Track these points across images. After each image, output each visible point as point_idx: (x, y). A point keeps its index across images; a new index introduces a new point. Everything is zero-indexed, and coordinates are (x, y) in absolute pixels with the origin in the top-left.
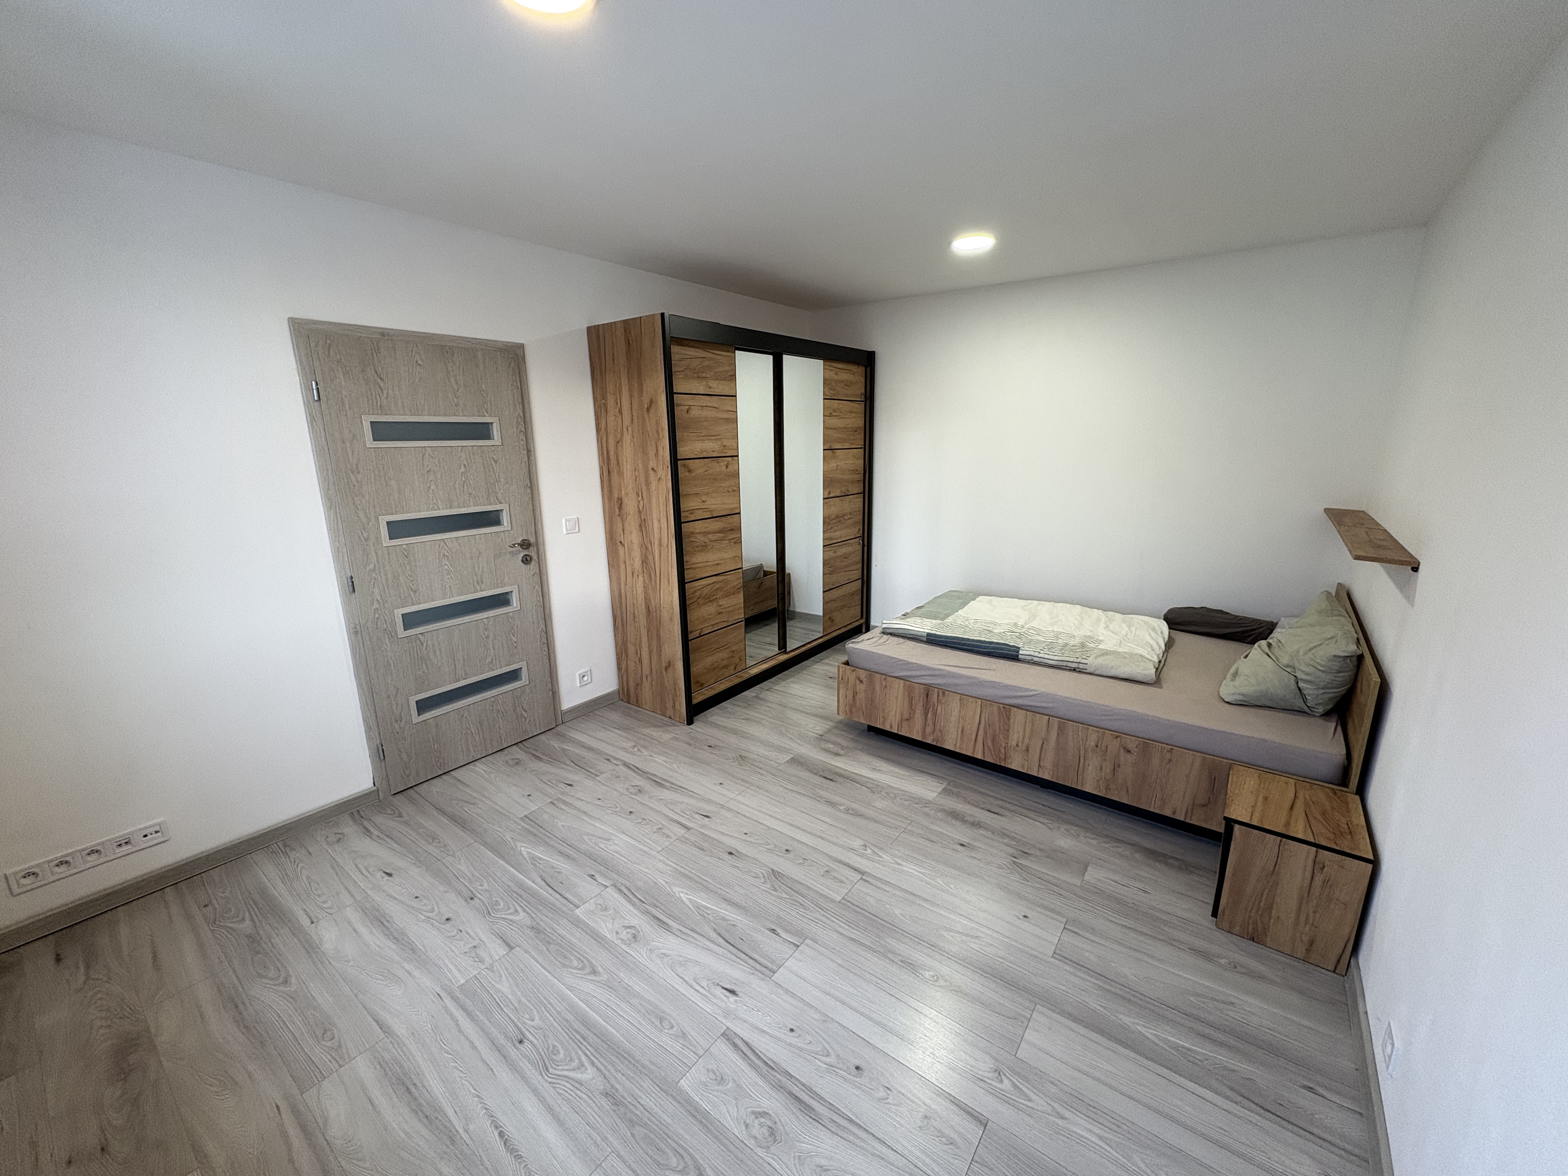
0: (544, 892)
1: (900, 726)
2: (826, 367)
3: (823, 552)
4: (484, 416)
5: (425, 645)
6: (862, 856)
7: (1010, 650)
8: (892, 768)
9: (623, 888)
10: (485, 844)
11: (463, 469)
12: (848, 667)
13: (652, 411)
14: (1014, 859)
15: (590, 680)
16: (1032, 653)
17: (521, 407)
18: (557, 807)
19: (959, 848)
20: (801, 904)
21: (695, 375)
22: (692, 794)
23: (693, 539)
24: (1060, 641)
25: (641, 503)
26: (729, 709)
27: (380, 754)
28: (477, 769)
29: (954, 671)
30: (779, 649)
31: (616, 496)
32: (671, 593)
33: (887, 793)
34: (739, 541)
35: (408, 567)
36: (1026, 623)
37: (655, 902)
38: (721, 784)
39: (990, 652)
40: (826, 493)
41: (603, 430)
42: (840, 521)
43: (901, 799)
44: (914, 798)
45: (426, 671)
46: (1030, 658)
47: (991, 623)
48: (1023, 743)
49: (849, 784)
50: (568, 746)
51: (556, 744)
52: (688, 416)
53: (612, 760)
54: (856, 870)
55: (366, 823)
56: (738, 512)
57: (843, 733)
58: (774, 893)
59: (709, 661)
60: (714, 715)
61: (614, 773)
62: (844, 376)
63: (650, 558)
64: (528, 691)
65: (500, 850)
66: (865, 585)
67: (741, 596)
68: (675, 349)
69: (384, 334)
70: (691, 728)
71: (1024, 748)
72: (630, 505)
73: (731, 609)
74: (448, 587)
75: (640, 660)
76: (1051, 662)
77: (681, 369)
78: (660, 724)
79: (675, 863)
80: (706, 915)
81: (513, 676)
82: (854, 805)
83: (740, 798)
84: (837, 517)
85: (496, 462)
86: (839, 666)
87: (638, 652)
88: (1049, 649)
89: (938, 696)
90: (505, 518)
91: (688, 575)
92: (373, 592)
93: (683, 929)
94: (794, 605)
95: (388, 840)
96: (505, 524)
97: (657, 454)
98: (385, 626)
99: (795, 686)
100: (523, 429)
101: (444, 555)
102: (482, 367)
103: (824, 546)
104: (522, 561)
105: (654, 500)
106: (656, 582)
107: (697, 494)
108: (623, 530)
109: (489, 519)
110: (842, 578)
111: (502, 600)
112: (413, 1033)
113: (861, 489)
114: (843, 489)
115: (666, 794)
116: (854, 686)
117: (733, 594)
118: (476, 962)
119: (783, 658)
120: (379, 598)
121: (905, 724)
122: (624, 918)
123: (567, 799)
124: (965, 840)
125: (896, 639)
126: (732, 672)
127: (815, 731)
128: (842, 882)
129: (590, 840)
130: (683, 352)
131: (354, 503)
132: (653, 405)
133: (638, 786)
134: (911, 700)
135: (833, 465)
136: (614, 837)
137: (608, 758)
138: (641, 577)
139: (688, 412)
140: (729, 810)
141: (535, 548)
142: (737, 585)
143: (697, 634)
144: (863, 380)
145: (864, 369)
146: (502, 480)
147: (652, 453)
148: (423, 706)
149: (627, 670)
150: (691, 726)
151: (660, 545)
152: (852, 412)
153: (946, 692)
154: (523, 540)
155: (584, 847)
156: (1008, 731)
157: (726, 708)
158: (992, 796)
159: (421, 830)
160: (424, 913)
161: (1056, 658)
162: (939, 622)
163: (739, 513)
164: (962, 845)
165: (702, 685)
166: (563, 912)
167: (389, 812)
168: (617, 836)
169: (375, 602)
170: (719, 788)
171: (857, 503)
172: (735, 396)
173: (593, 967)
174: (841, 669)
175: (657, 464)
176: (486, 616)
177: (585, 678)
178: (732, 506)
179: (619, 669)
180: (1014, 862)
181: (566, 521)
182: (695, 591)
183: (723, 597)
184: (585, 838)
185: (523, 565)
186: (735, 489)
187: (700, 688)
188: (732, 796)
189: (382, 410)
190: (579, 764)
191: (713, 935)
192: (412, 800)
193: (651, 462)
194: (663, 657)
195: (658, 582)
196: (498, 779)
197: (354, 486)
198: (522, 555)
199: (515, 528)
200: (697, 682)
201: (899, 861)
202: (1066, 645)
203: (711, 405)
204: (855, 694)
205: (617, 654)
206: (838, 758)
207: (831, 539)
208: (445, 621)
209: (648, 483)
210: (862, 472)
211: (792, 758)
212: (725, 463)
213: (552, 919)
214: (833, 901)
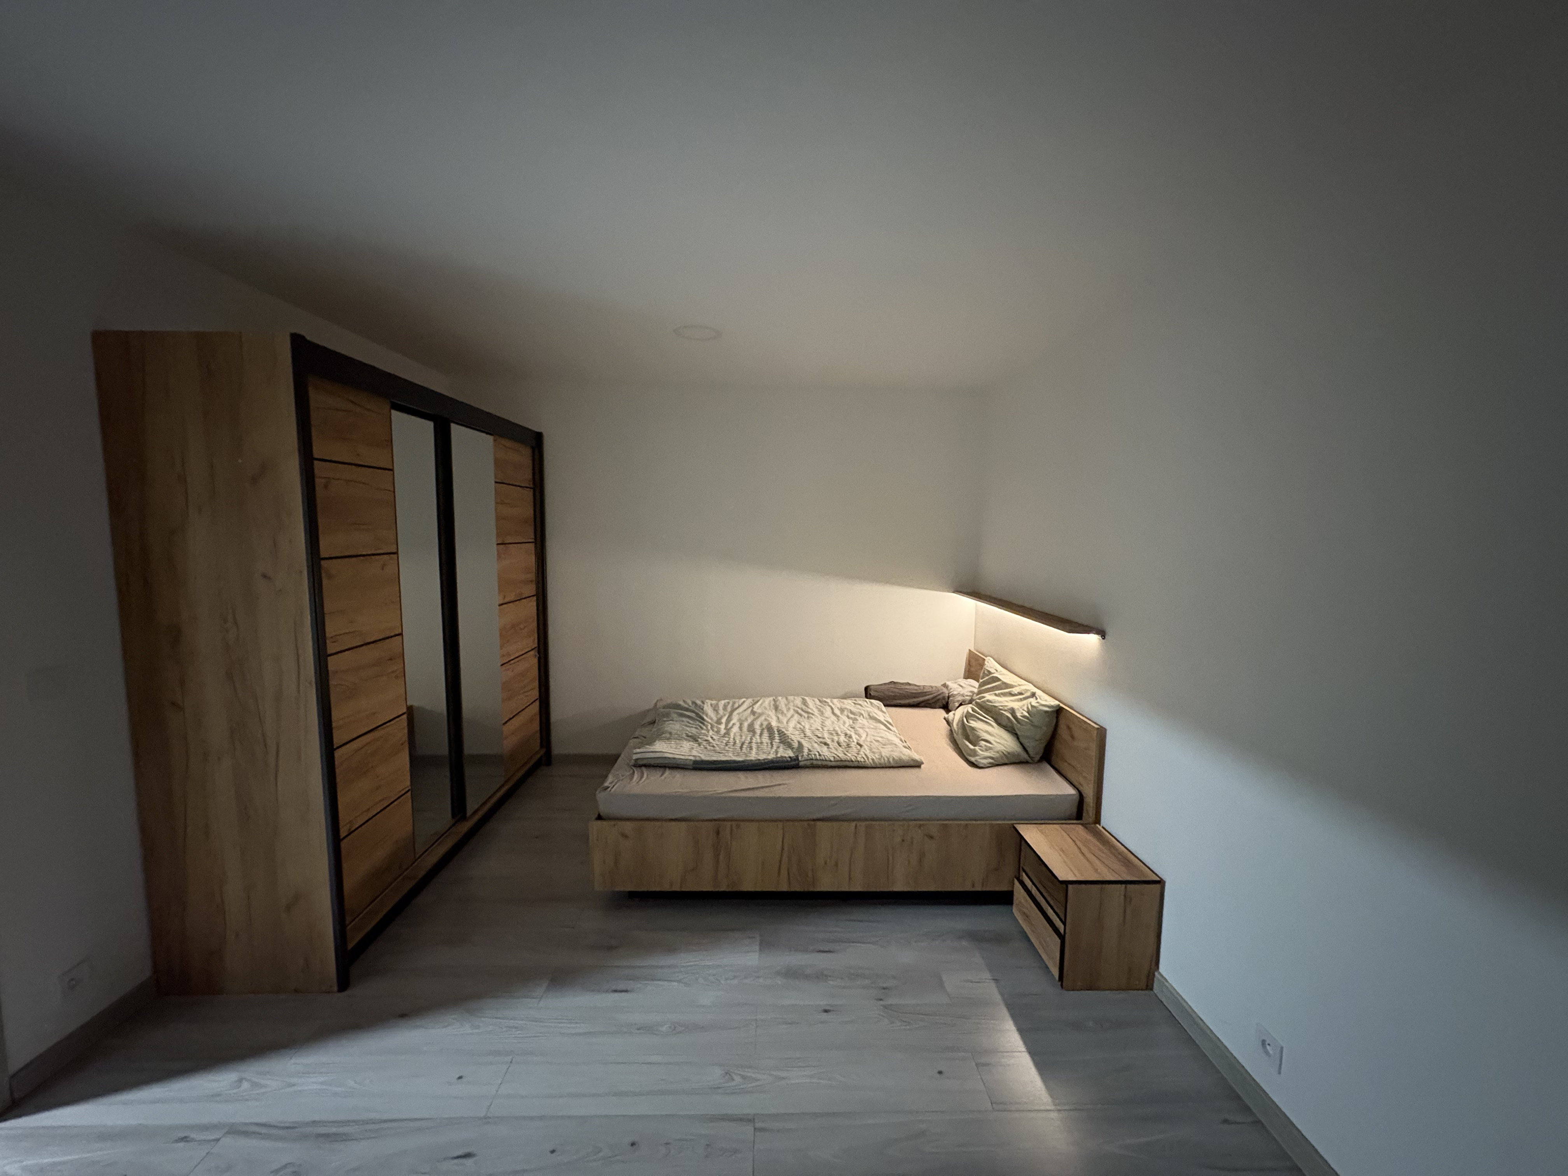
1: (684, 878)
2: (496, 445)
12: (605, 823)
13: (266, 480)
14: (881, 1002)
19: (825, 1016)
21: (336, 435)
25: (233, 634)
30: (453, 817)
31: (164, 623)
32: (304, 777)
34: (403, 673)
38: (460, 1078)
40: (502, 597)
42: (515, 630)
43: (726, 979)
46: (811, 763)
48: (831, 858)
54: (741, 1120)
56: (400, 633)
59: (363, 869)
62: (512, 456)
66: (543, 706)
71: (833, 864)
72: (202, 636)
73: (394, 775)
75: (221, 908)
76: (830, 764)
77: (317, 423)
84: (512, 627)
89: (731, 832)
105: (265, 627)
106: (266, 763)
107: (342, 612)
108: (182, 682)
110: (520, 702)
113: (535, 592)
114: (518, 592)
116: (616, 846)
117: (397, 753)
119: (466, 826)
124: (824, 1002)
126: (397, 873)
130: (317, 397)
132: (267, 473)
134: (696, 844)
135: (506, 562)
138: (227, 759)
142: (401, 740)
143: (345, 831)
144: (530, 463)
145: (530, 450)
147: (261, 551)
152: (523, 500)
153: (741, 823)
156: (814, 850)
163: (403, 633)
164: (826, 1011)
165: (353, 912)
171: (531, 606)
172: (393, 470)
175: (274, 566)
178: (389, 625)
180: (885, 1007)
183: (380, 763)
186: (393, 599)
187: (351, 919)
193: (259, 563)
194: (280, 888)
195: (272, 762)
203: (362, 479)
207: (509, 654)
209: (250, 598)
210: (535, 571)
212: (381, 563)
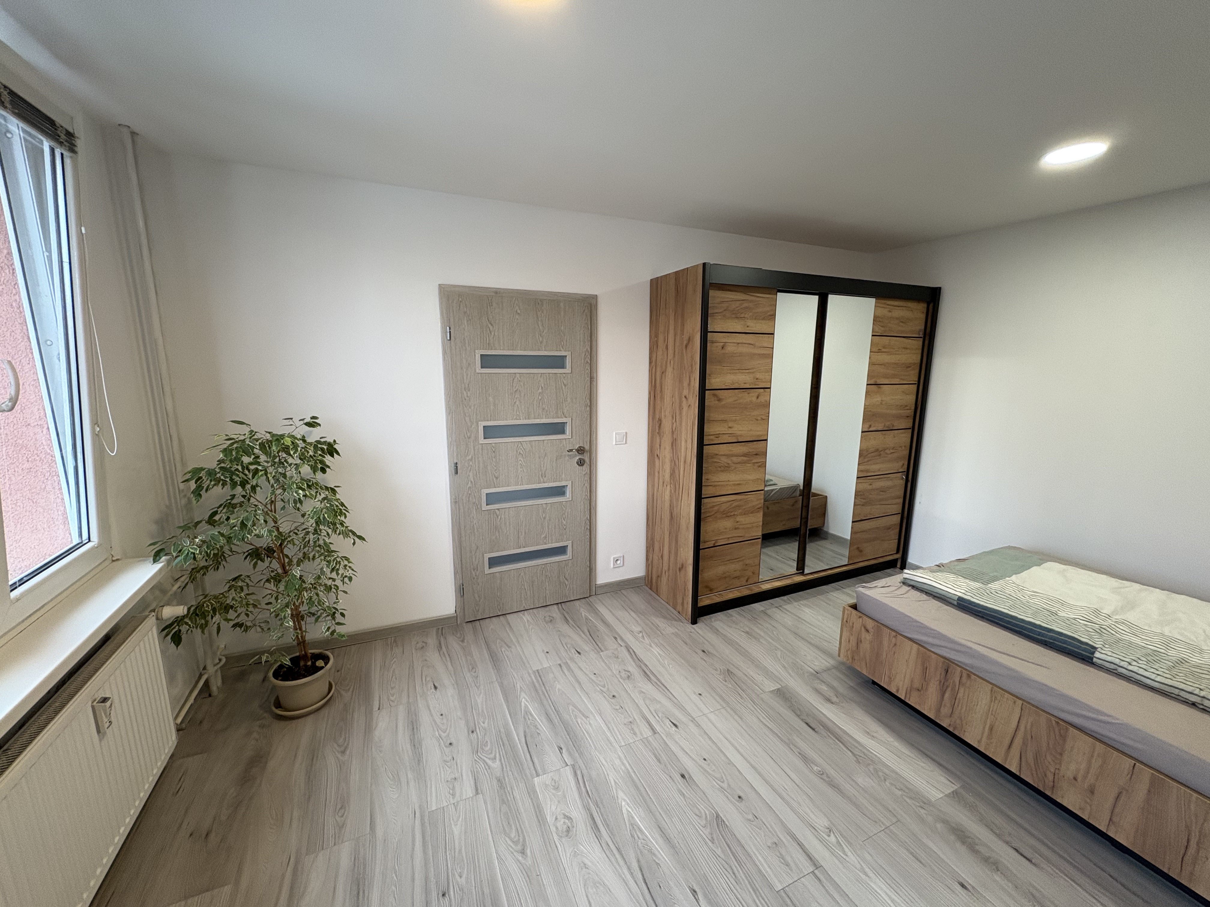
0: (520, 747)
1: (909, 691)
2: (877, 305)
3: (857, 483)
4: (560, 351)
5: (499, 517)
6: (821, 840)
7: (1079, 648)
8: (891, 739)
9: (579, 773)
10: (501, 685)
11: (540, 390)
12: (854, 612)
13: (690, 346)
15: (622, 563)
16: (1117, 661)
17: (589, 344)
18: (562, 670)
19: (959, 888)
20: (734, 874)
21: (734, 316)
22: (671, 698)
23: (715, 460)
24: (1171, 652)
25: (674, 425)
26: (734, 618)
27: (461, 591)
28: (524, 617)
29: (986, 653)
30: (797, 570)
31: (657, 416)
32: (689, 505)
33: (875, 769)
34: (763, 465)
35: (494, 460)
36: (1115, 612)
37: (598, 800)
38: (700, 694)
39: (1046, 641)
40: (867, 426)
41: (654, 362)
42: (880, 455)
43: (892, 784)
44: (908, 789)
45: (498, 537)
46: (1112, 666)
47: (1058, 601)
48: (1085, 777)
49: (831, 741)
50: (592, 617)
51: (584, 612)
52: (723, 351)
53: (618, 639)
55: (442, 639)
56: (765, 438)
57: (842, 677)
58: (710, 843)
59: (720, 570)
60: (718, 620)
61: (616, 652)
62: (898, 313)
63: (677, 472)
64: (570, 565)
65: (509, 694)
66: (905, 521)
67: (761, 514)
68: (712, 293)
69: (498, 292)
70: (694, 629)
71: (1086, 786)
72: (667, 425)
73: (749, 526)
74: (520, 477)
75: (662, 557)
76: (1148, 682)
77: (721, 311)
78: (668, 616)
79: (629, 764)
80: (636, 838)
81: (562, 550)
82: (832, 772)
83: (712, 716)
84: (877, 450)
85: (565, 385)
86: (844, 608)
87: (661, 549)
88: (1148, 661)
89: (961, 677)
90: (568, 427)
91: (705, 492)
92: (469, 476)
93: (610, 843)
94: (828, 527)
95: (448, 659)
96: (568, 434)
97: (689, 384)
98: (474, 500)
99: (807, 610)
100: (589, 361)
101: (520, 453)
102: (562, 313)
103: (857, 478)
104: (577, 463)
105: (684, 424)
106: (679, 493)
107: (724, 421)
108: (660, 446)
109: (558, 429)
110: (877, 510)
111: (560, 491)
112: (385, 840)
113: (910, 425)
114: (888, 424)
115: (648, 687)
116: (859, 633)
117: (752, 513)
118: (450, 793)
119: (800, 579)
120: (472, 480)
121: (915, 694)
122: (568, 807)
123: (572, 665)
124: (970, 880)
125: (918, 594)
126: (744, 583)
127: (812, 666)
128: (788, 865)
129: (573, 711)
130: (723, 295)
131: (464, 411)
132: (690, 343)
133: (629, 672)
134: (925, 670)
135: (877, 399)
136: (591, 716)
137: (617, 637)
138: (669, 487)
139: (723, 348)
140: (698, 726)
141: (589, 454)
142: (757, 505)
143: (711, 544)
144: (923, 316)
145: (925, 305)
146: (569, 399)
147: (685, 384)
148: (494, 562)
149: (652, 562)
150: (693, 626)
151: (685, 462)
152: (907, 348)
153: (973, 677)
154: (580, 447)
155: (566, 717)
156: (1061, 754)
157: (732, 616)
158: (1025, 829)
159: (469, 658)
160: (440, 731)
161: (1159, 679)
162: (978, 585)
163: (766, 440)
164: (963, 886)
165: (711, 590)
166: (526, 775)
167: (458, 635)
168: (594, 716)
169: (470, 483)
170: (695, 698)
171: (904, 438)
172: (773, 334)
173: (524, 846)
174: (846, 611)
175: (689, 392)
176: (545, 502)
177: (619, 562)
178: (758, 433)
179: (647, 559)
181: (616, 434)
182: (714, 506)
183: (741, 514)
184: (571, 707)
185: (577, 466)
186: (764, 417)
187: (709, 592)
188: (706, 711)
189: (490, 346)
190: (593, 636)
191: (635, 865)
192: (475, 630)
193: (685, 391)
194: (678, 558)
195: (681, 494)
196: (533, 630)
197: (465, 399)
198: (578, 458)
199: (574, 437)
200: (707, 587)
201: (867, 870)
202: (1182, 661)
203: (748, 342)
204: (859, 642)
205: (647, 547)
206: (829, 705)
207: (867, 471)
208: (516, 502)
209: (681, 408)
210: (913, 408)
211: (778, 689)
212: (757, 394)
213: (515, 779)
214: (771, 887)
